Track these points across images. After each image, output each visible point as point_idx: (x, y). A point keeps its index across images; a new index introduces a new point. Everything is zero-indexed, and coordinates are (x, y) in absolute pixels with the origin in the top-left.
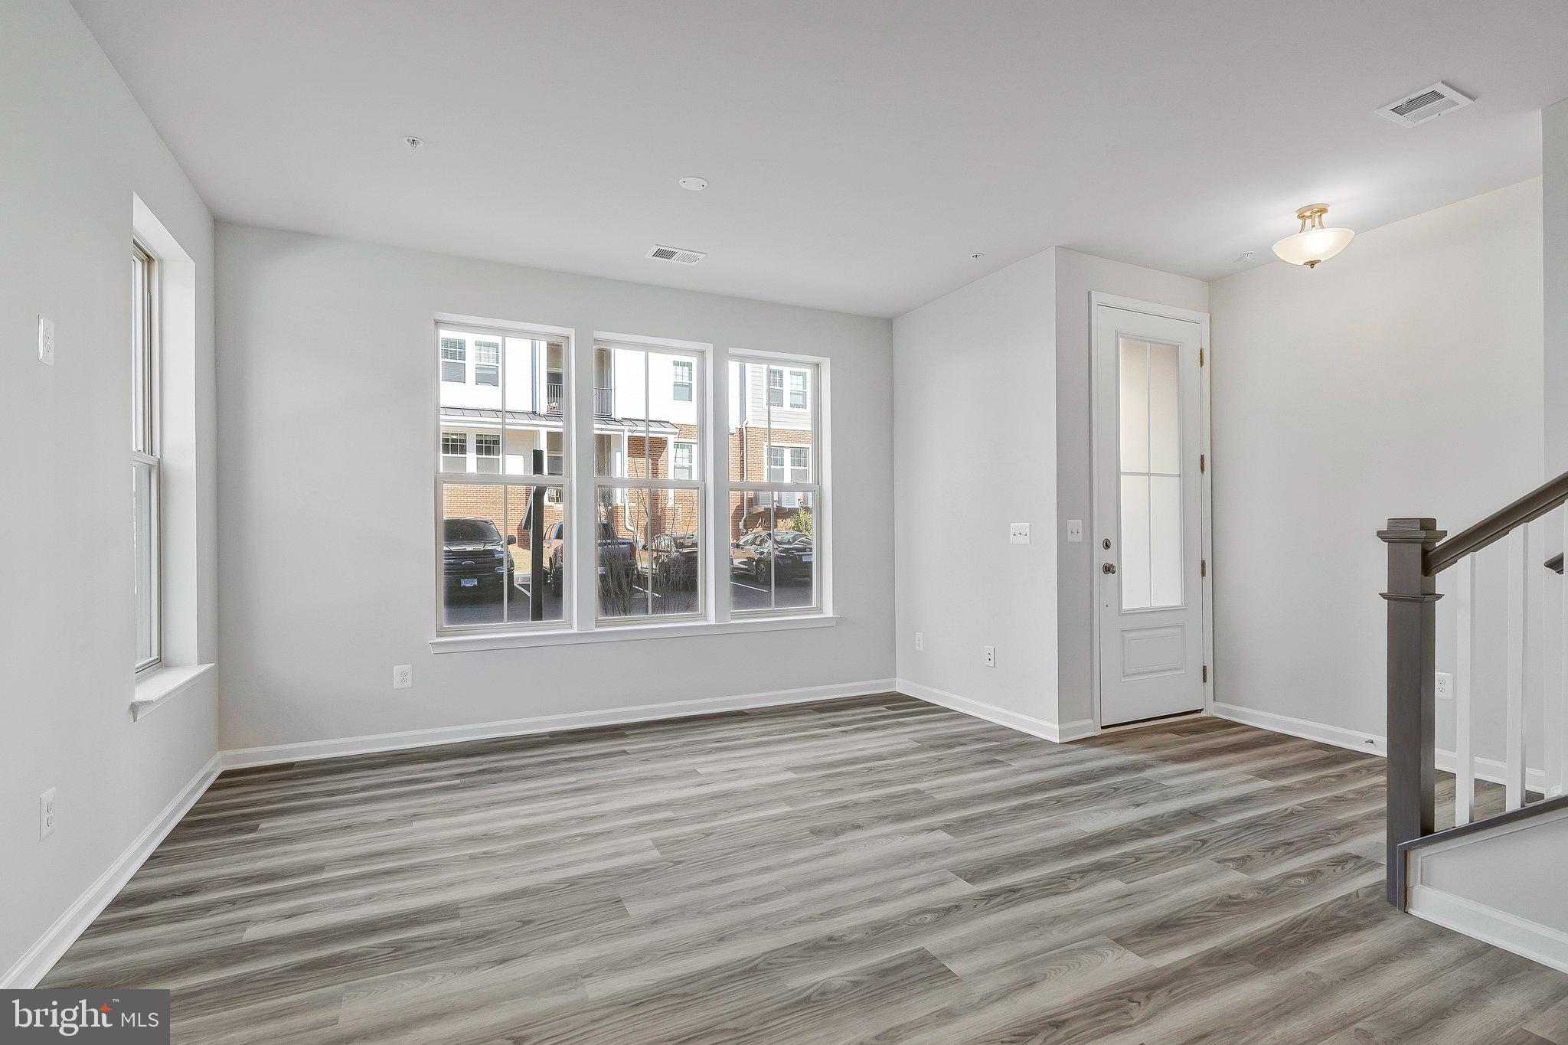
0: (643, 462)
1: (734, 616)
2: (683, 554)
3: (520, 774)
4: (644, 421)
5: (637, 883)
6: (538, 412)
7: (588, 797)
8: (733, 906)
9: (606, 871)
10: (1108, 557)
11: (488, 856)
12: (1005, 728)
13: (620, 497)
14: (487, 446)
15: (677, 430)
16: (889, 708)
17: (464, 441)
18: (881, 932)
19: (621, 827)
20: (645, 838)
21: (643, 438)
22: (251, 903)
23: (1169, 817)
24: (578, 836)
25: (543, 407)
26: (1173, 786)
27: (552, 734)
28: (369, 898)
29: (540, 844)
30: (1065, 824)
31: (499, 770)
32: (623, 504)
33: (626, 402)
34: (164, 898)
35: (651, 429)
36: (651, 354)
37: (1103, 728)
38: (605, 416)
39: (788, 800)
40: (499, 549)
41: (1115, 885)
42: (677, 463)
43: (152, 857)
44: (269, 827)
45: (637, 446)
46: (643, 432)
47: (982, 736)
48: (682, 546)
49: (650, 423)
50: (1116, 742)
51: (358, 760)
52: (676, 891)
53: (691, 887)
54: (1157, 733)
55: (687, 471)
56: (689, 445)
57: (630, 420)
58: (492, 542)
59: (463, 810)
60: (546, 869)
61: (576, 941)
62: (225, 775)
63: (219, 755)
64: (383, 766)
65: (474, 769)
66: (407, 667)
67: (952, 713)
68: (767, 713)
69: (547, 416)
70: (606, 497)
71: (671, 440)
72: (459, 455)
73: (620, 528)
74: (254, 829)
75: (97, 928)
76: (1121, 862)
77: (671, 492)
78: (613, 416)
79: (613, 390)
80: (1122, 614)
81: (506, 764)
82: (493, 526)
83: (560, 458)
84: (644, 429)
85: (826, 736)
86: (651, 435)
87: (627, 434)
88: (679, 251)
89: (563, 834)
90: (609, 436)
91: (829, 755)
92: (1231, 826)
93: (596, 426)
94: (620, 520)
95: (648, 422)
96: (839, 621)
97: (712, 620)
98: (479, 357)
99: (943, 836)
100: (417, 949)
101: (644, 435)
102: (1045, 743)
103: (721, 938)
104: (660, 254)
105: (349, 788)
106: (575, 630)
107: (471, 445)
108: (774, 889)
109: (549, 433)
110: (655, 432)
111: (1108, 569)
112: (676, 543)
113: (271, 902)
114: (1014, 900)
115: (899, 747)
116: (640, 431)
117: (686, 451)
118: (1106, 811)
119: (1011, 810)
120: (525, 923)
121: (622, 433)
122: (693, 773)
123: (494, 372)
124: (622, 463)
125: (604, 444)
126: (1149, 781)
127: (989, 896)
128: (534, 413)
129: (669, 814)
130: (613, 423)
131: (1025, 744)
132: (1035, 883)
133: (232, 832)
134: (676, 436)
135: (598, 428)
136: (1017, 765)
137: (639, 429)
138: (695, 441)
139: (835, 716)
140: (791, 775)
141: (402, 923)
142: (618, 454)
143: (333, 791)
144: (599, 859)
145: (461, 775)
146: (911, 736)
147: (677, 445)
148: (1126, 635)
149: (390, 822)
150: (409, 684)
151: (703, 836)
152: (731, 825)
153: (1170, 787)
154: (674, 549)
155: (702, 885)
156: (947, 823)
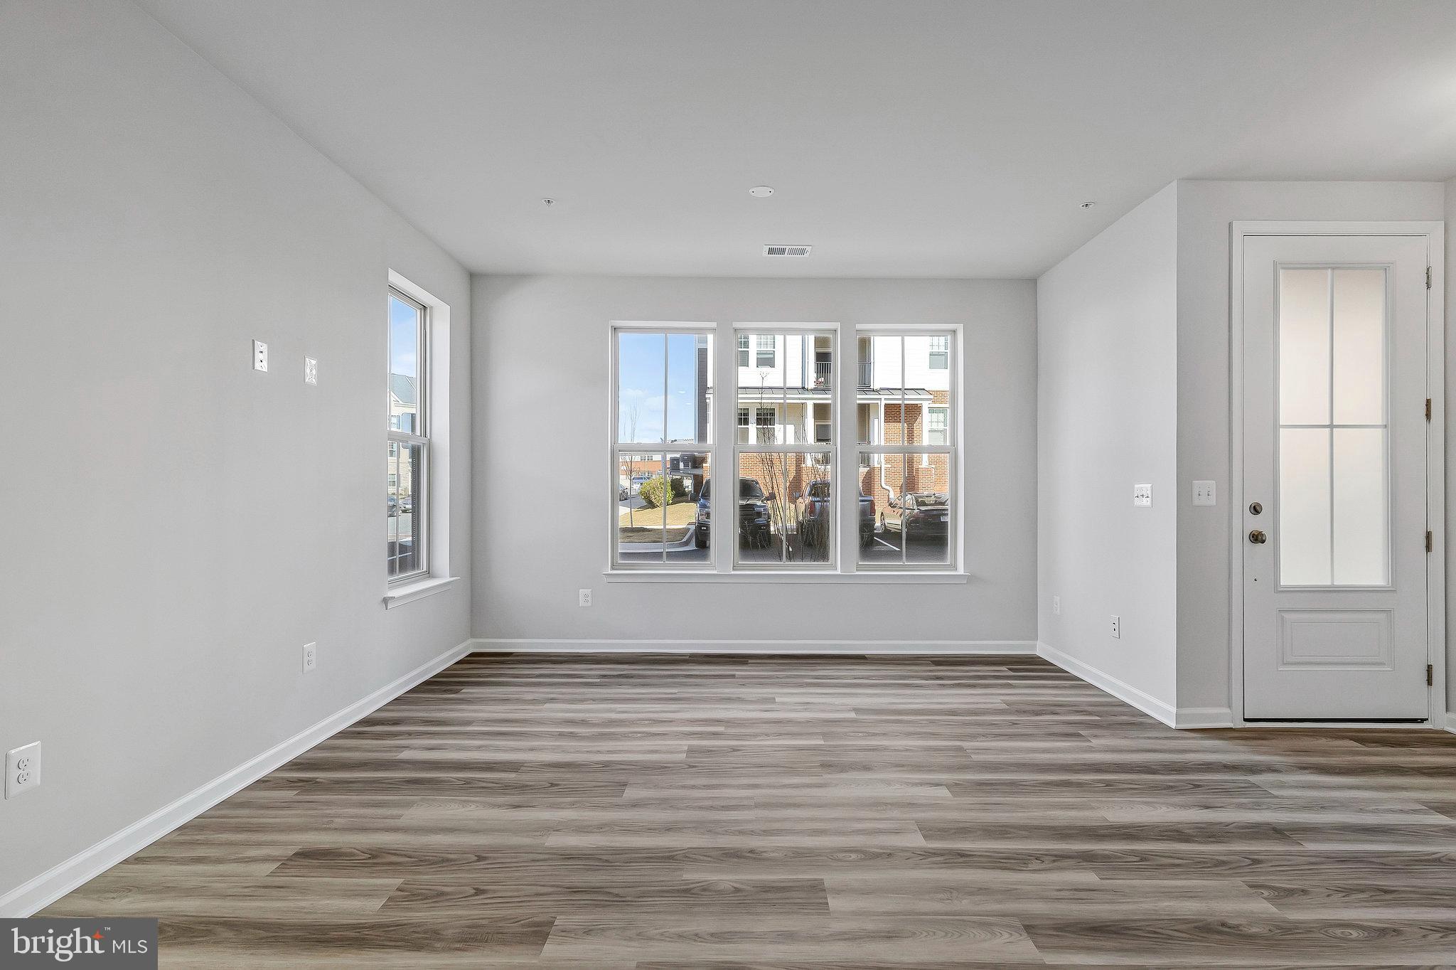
0: (899, 428)
1: (859, 568)
2: (921, 511)
3: (645, 682)
4: (900, 389)
5: (648, 775)
6: (806, 387)
7: (674, 706)
8: (701, 808)
9: (637, 762)
10: (1255, 523)
11: (572, 736)
12: (1124, 704)
13: (878, 460)
14: (766, 417)
15: (932, 397)
16: (1010, 669)
17: (747, 414)
18: (800, 856)
19: (673, 732)
20: (685, 744)
21: (900, 405)
22: (421, 737)
23: (1235, 827)
24: (640, 733)
25: (811, 384)
26: (1282, 797)
27: (692, 655)
28: (479, 748)
29: (613, 734)
30: (1093, 808)
31: (632, 677)
32: (879, 466)
33: (884, 373)
34: (383, 724)
35: (906, 397)
36: (788, 337)
37: (1245, 720)
38: (865, 386)
39: (825, 735)
40: (759, 503)
41: (1088, 877)
42: (930, 428)
43: (396, 699)
44: (468, 691)
45: (893, 412)
46: (899, 399)
47: (1090, 709)
48: (924, 504)
49: (905, 391)
50: (1259, 739)
51: (551, 656)
52: (670, 787)
53: (684, 787)
54: (1326, 737)
56: (943, 410)
57: (888, 389)
58: (756, 497)
59: (582, 701)
60: (599, 752)
61: (572, 805)
62: (472, 655)
63: (470, 641)
64: (561, 662)
65: (615, 673)
66: (588, 591)
67: (1079, 682)
68: (885, 660)
69: (815, 390)
70: (865, 459)
71: (925, 406)
72: (746, 427)
73: (876, 486)
74: (457, 692)
75: (343, 735)
76: (1120, 857)
77: (925, 457)
78: (872, 387)
79: (872, 364)
80: (1277, 589)
81: (641, 672)
82: (757, 484)
83: (827, 427)
84: (900, 397)
85: (922, 686)
86: (906, 402)
87: (884, 402)
88: (787, 248)
89: (632, 730)
90: (869, 405)
91: (903, 703)
92: (1318, 854)
93: (858, 396)
94: (876, 480)
95: (904, 390)
96: (971, 579)
98: (759, 344)
99: (944, 792)
100: (476, 786)
101: (900, 402)
102: (1160, 726)
103: (669, 828)
104: (771, 251)
105: (529, 674)
107: (752, 418)
108: (745, 803)
109: (815, 405)
110: (911, 398)
111: (1257, 538)
112: (917, 501)
113: (428, 738)
114: (955, 863)
115: (979, 706)
116: (896, 399)
117: (941, 415)
118: (1157, 805)
119: (1043, 783)
120: (552, 785)
121: (879, 402)
122: (772, 700)
123: (772, 356)
124: (879, 429)
125: (864, 410)
126: (1254, 785)
127: (934, 853)
128: (803, 388)
129: (720, 729)
130: (874, 393)
131: (1134, 721)
132: (992, 854)
133: (446, 691)
134: (931, 402)
135: (862, 398)
136: (1095, 742)
137: (897, 397)
138: (947, 405)
139: (942, 670)
140: (853, 715)
141: (481, 768)
142: (876, 421)
143: (518, 674)
144: (639, 752)
145: (604, 676)
146: (1002, 698)
147: (931, 410)
148: (1286, 616)
149: (534, 702)
150: (589, 604)
151: (730, 750)
152: (760, 746)
153: (1277, 797)
154: (915, 507)
155: (693, 787)
156: (957, 782)
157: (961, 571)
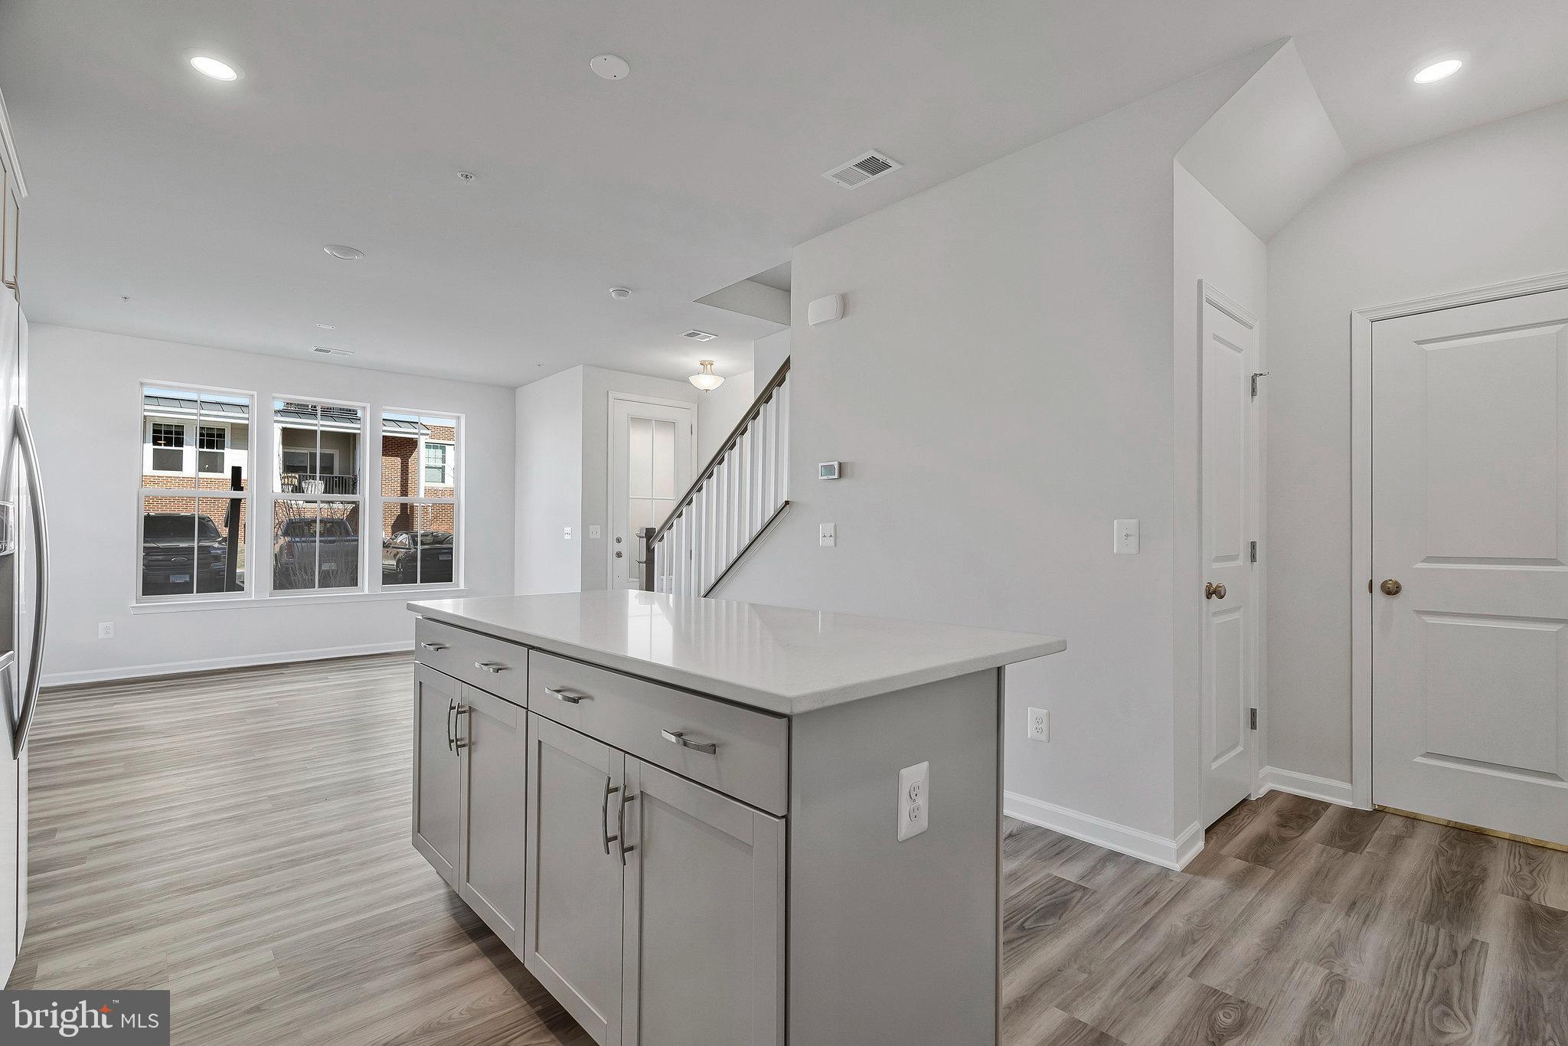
0: (392, 462)
14: (211, 439)
15: (429, 432)
17: (181, 433)
35: (401, 430)
42: (427, 464)
55: (439, 473)
56: (441, 448)
71: (423, 441)
72: (173, 448)
82: (210, 523)
86: (401, 435)
90: (355, 434)
95: (397, 422)
97: (366, 592)
106: (253, 598)
107: (189, 438)
109: (284, 429)
110: (405, 432)
117: (440, 452)
125: (346, 442)
134: (428, 437)
138: (449, 443)
147: (430, 445)
157: (462, 586)
